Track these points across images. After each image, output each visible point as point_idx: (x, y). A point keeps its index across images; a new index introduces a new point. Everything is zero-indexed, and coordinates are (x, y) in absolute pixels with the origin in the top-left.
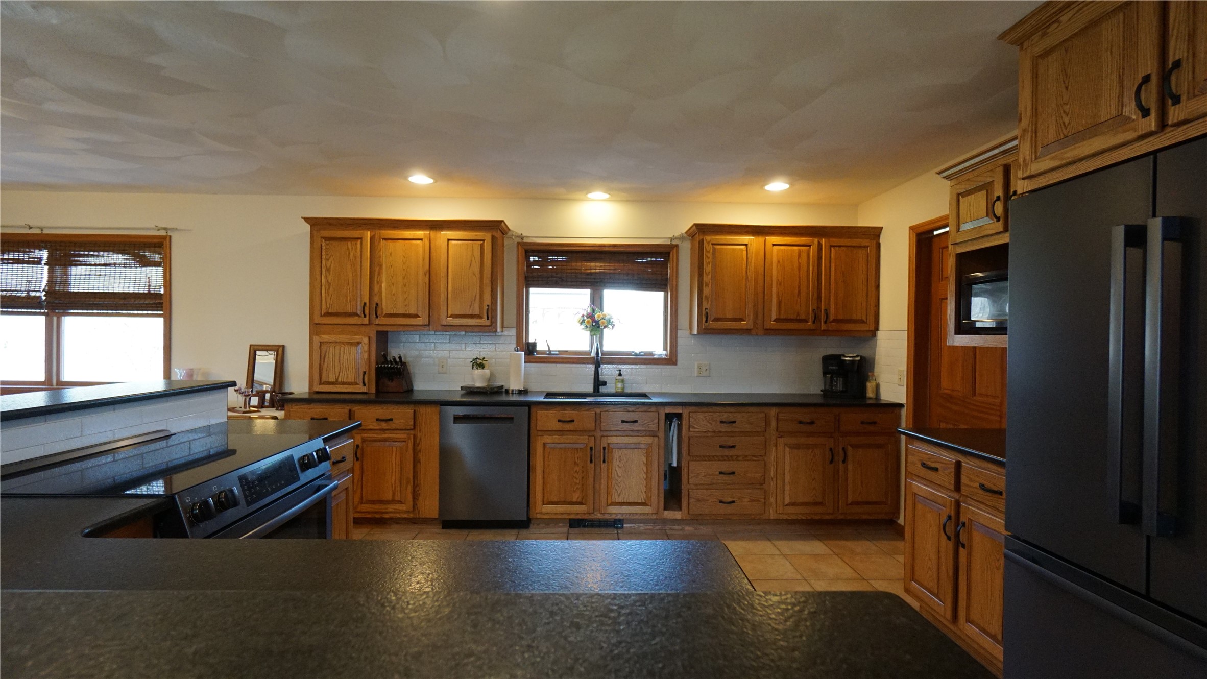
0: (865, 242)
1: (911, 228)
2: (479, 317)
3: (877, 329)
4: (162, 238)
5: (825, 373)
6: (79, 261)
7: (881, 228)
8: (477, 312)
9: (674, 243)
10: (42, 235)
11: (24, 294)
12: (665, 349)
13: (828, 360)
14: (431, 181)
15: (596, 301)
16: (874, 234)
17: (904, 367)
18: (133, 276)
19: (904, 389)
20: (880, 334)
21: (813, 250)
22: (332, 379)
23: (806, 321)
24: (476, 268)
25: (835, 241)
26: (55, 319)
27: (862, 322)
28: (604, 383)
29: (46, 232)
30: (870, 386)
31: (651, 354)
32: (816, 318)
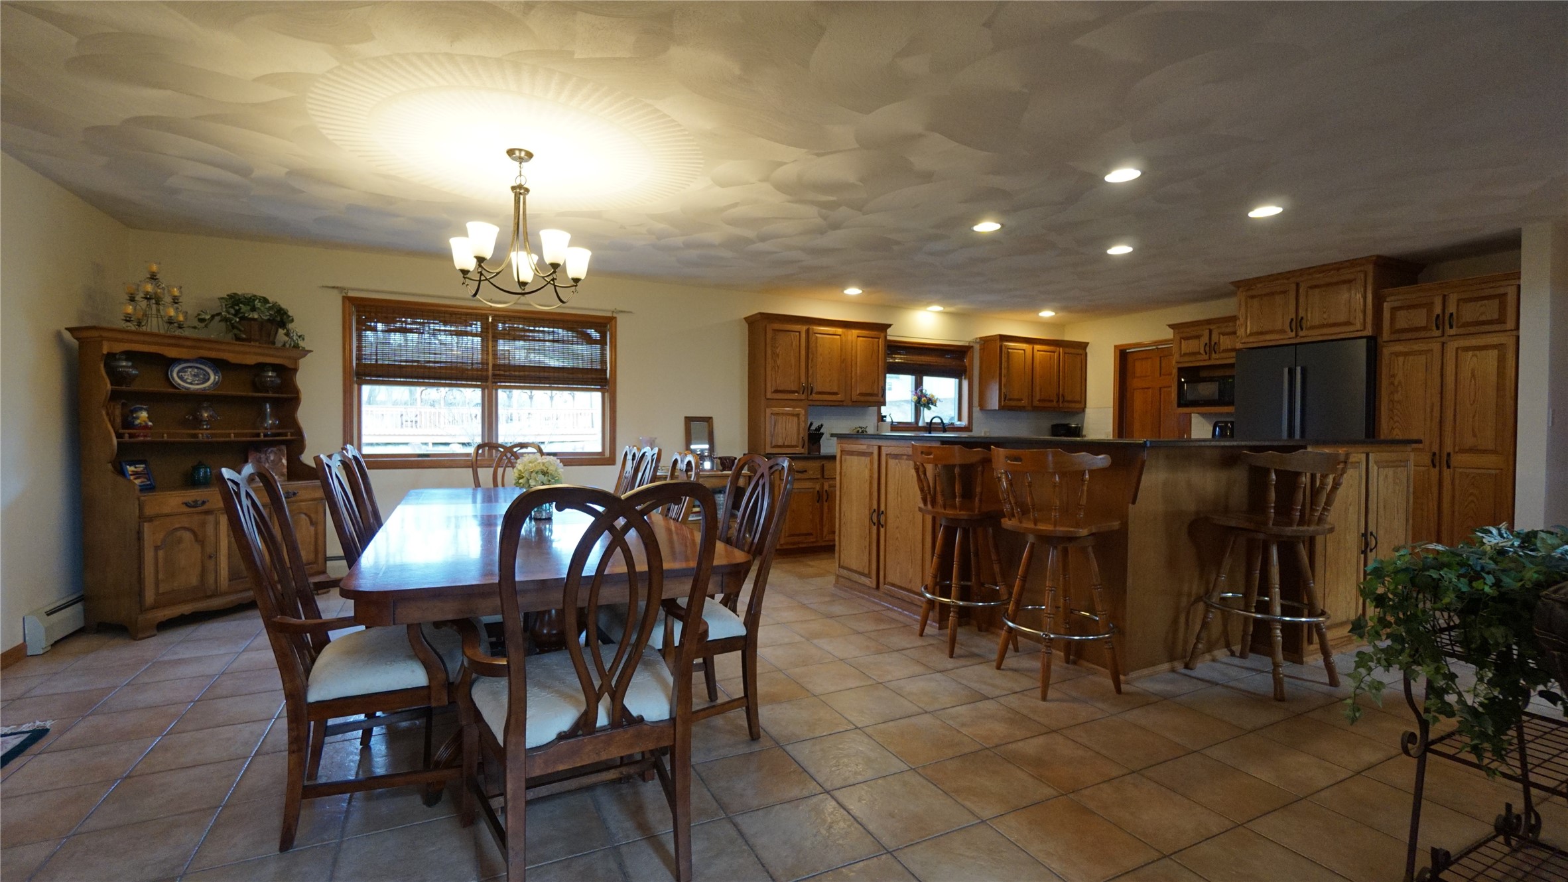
0: (1079, 350)
1: (1115, 346)
3: (1085, 407)
4: (608, 317)
6: (529, 336)
7: (1088, 343)
9: (971, 344)
12: (960, 419)
14: (857, 292)
15: (918, 384)
16: (1084, 346)
20: (1087, 410)
21: (1055, 355)
22: (780, 443)
23: (1052, 401)
24: (872, 359)
25: (1067, 350)
26: (494, 391)
27: (1078, 402)
32: (1058, 399)
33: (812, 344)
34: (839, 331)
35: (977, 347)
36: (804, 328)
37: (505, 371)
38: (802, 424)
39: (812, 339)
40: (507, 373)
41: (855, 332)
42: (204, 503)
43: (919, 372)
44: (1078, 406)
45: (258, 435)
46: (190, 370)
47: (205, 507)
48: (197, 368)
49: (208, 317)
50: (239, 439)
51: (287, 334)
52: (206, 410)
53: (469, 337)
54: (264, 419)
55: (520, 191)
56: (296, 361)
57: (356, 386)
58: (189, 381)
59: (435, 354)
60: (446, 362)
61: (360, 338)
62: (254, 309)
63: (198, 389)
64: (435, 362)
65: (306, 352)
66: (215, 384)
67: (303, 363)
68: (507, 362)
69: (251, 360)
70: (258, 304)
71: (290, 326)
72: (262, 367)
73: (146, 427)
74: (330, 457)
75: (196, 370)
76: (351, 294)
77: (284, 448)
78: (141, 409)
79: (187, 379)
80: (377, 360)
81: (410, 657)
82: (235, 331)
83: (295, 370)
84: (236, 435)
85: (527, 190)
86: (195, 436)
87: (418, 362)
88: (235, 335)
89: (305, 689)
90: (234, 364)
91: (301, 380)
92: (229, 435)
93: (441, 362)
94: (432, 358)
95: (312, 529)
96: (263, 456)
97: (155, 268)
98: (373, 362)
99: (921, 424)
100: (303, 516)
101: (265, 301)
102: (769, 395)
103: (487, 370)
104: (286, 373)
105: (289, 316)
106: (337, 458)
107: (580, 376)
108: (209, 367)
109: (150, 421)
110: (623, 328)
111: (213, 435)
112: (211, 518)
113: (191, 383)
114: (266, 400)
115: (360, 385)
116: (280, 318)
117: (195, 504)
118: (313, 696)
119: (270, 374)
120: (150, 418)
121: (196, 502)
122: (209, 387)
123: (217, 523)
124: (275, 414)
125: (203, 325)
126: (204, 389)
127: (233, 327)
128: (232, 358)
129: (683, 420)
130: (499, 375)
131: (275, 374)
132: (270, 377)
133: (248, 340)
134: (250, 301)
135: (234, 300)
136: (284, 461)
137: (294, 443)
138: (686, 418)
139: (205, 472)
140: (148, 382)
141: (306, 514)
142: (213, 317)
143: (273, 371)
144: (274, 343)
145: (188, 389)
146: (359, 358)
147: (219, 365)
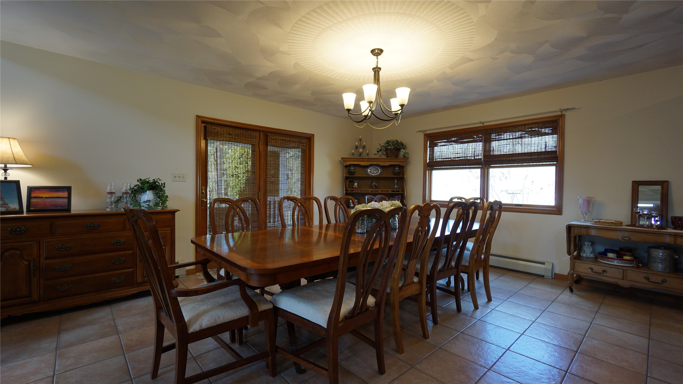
4: (559, 117)
10: (483, 126)
18: (537, 142)
26: (486, 170)
29: (485, 124)
37: (490, 159)
40: (491, 160)
46: (373, 169)
48: (375, 168)
51: (403, 152)
53: (473, 143)
55: (377, 70)
57: (429, 171)
58: (372, 173)
59: (458, 154)
60: (462, 157)
61: (431, 151)
63: (375, 175)
64: (458, 158)
66: (380, 173)
69: (391, 164)
72: (394, 166)
73: (356, 188)
75: (375, 169)
76: (427, 132)
78: (355, 182)
79: (372, 172)
85: (380, 69)
87: (450, 158)
90: (386, 166)
93: (460, 157)
94: (457, 156)
97: (360, 137)
98: (436, 160)
104: (402, 168)
107: (536, 157)
108: (379, 168)
109: (357, 186)
113: (373, 173)
114: (395, 178)
116: (401, 147)
119: (396, 168)
120: (357, 185)
122: (378, 174)
126: (377, 175)
128: (385, 164)
131: (398, 169)
132: (396, 170)
133: (390, 157)
138: (633, 182)
140: (359, 173)
143: (398, 167)
145: (371, 175)
147: (382, 167)
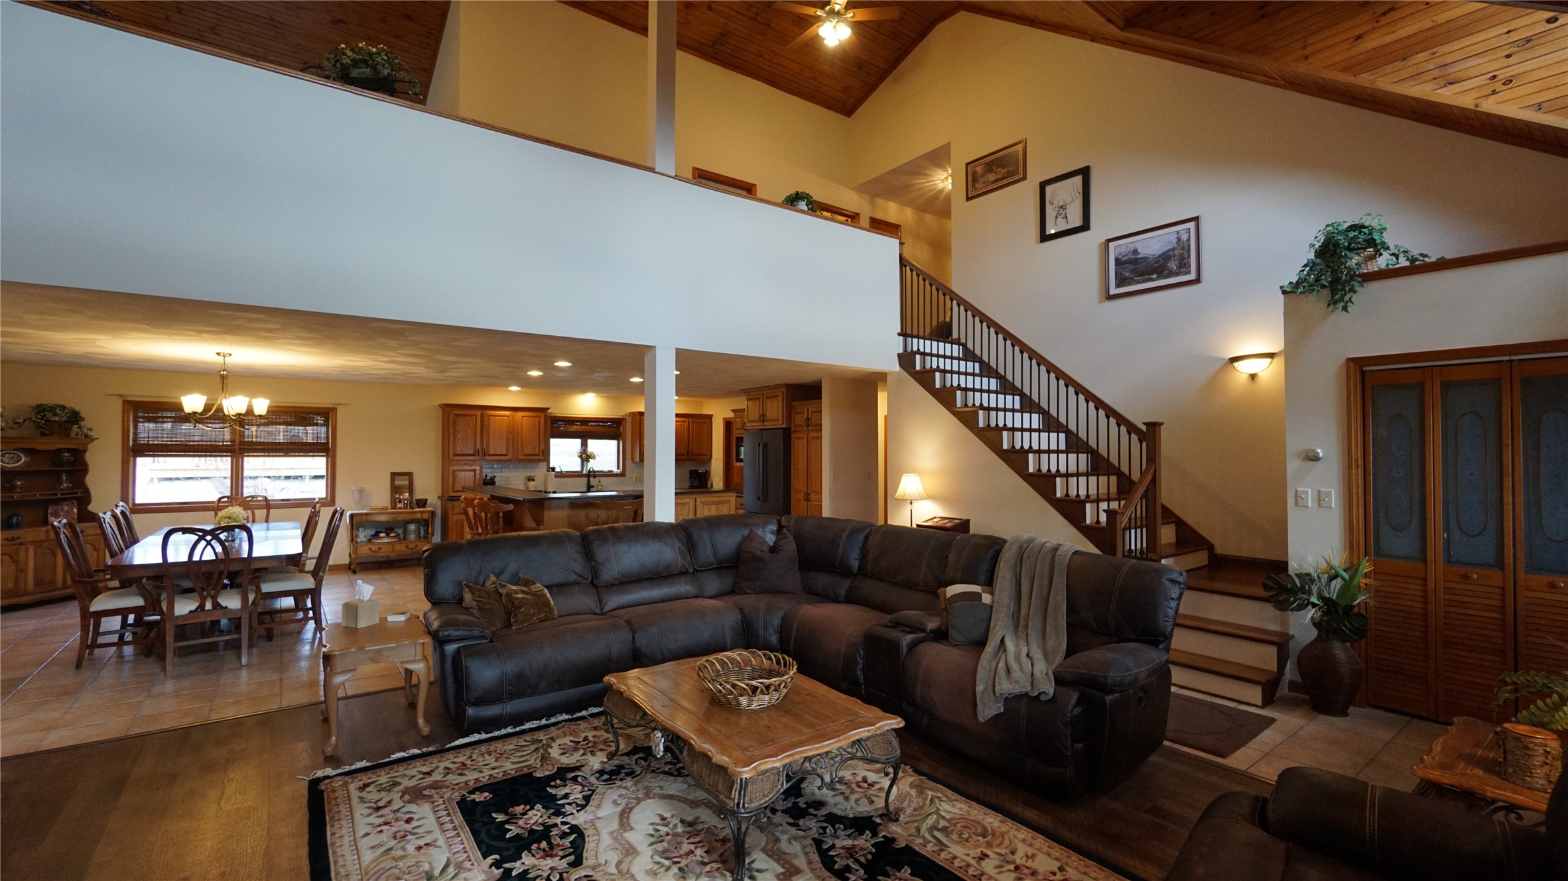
0: (707, 421)
1: (724, 419)
2: (538, 455)
3: (711, 458)
4: (328, 409)
5: (691, 478)
8: (537, 453)
9: (623, 417)
11: (221, 444)
12: (618, 468)
13: (692, 472)
14: (519, 389)
15: (584, 445)
16: (710, 417)
17: (722, 474)
19: (722, 483)
20: (713, 460)
21: (686, 424)
22: (460, 489)
23: (683, 455)
24: (537, 430)
25: (695, 420)
27: (705, 455)
28: (593, 487)
30: (709, 483)
31: (612, 471)
32: (688, 454)
33: (486, 423)
34: (508, 413)
35: (629, 419)
36: (479, 413)
38: (478, 476)
39: (486, 419)
41: (520, 414)
42: (18, 538)
43: (584, 437)
44: (706, 457)
45: (56, 494)
47: (20, 541)
48: (11, 454)
49: (21, 421)
50: (44, 498)
51: (80, 428)
52: (20, 480)
54: (61, 483)
56: (86, 445)
57: (132, 459)
61: (136, 427)
62: (55, 414)
63: (12, 468)
65: (93, 440)
66: (25, 463)
67: (91, 447)
68: (250, 440)
69: (53, 447)
70: (58, 411)
71: (82, 423)
72: (60, 451)
74: (105, 513)
76: (129, 399)
77: (75, 502)
80: (148, 441)
81: (137, 595)
82: (41, 430)
83: (85, 451)
84: (40, 495)
86: (13, 497)
88: (41, 432)
89: (88, 607)
90: (40, 451)
91: (89, 457)
92: (35, 496)
95: (95, 554)
96: (59, 507)
98: (146, 442)
99: (584, 472)
100: (89, 546)
101: (63, 407)
102: (451, 458)
103: (235, 445)
104: (79, 453)
105: (81, 417)
106: (109, 514)
108: (21, 453)
110: (341, 415)
111: (23, 496)
112: (23, 547)
113: (6, 464)
114: (64, 471)
115: (135, 458)
116: (75, 417)
117: (13, 539)
118: (92, 609)
119: (66, 454)
121: (12, 538)
122: (21, 465)
123: (27, 551)
124: (69, 480)
125: (17, 426)
126: (18, 467)
127: (40, 427)
128: (39, 447)
129: (389, 475)
130: (244, 449)
131: (69, 455)
132: (66, 457)
133: (51, 434)
134: (53, 409)
135: (40, 409)
136: (75, 510)
137: (84, 498)
138: (392, 473)
139: (18, 520)
141: (92, 545)
142: (25, 420)
143: (68, 453)
144: (69, 435)
146: (135, 440)
147: (27, 451)
